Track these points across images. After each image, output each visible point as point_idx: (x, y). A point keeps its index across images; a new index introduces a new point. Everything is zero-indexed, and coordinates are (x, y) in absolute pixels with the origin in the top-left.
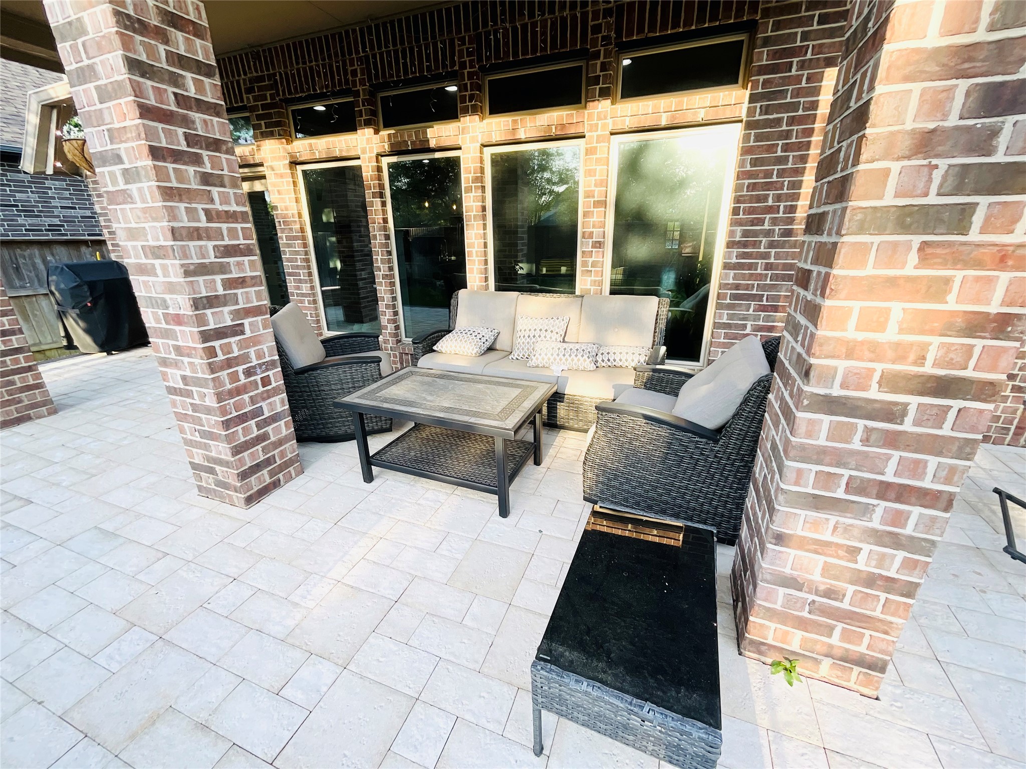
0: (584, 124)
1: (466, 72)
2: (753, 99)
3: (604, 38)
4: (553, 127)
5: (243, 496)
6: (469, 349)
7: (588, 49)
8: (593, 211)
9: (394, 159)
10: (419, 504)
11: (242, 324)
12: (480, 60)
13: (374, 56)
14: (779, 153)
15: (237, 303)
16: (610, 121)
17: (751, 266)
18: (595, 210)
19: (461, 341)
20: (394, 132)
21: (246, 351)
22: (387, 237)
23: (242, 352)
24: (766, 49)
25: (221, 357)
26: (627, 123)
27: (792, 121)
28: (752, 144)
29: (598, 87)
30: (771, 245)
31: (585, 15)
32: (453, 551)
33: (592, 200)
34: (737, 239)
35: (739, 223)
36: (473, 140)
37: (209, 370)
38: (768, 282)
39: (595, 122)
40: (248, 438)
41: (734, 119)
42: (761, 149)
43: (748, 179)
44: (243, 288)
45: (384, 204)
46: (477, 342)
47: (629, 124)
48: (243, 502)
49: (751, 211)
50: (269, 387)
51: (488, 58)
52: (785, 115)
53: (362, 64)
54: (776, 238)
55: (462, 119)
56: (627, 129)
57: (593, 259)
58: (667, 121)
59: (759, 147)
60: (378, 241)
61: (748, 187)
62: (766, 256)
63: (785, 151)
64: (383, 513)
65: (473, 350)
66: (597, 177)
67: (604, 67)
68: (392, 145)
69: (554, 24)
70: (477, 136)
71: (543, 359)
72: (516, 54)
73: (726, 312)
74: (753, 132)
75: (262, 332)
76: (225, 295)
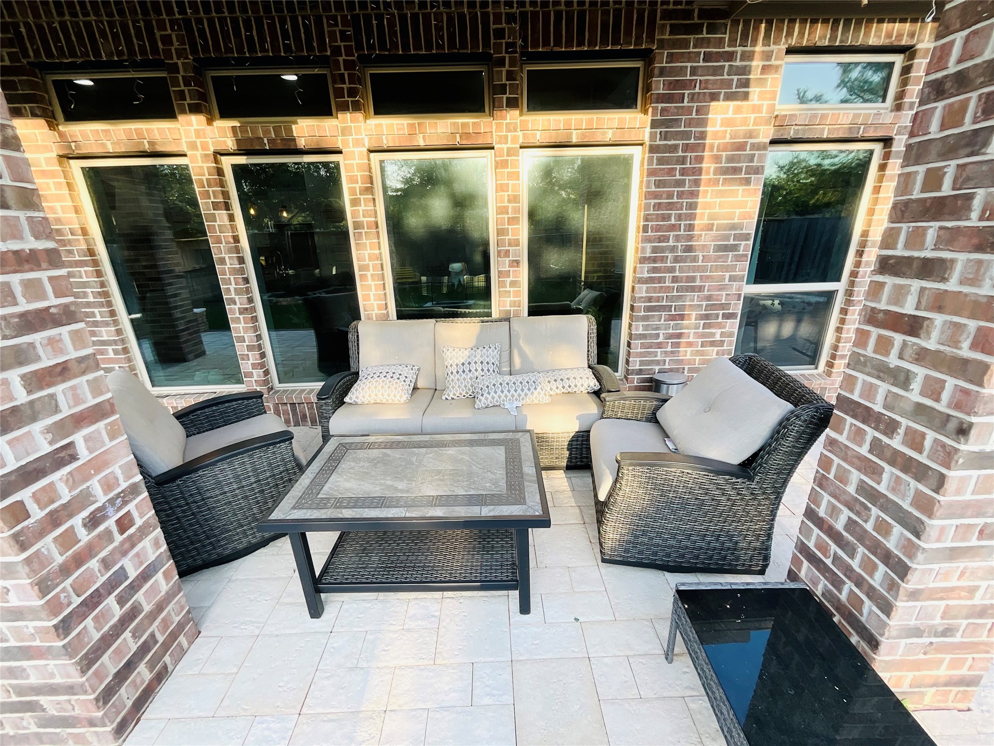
0: (492, 135)
1: (341, 59)
2: (654, 124)
3: (508, 45)
4: (458, 136)
5: (109, 729)
6: (395, 396)
7: (491, 55)
8: (508, 229)
9: (242, 160)
10: (409, 630)
11: (71, 445)
12: (359, 47)
13: (199, 21)
14: (678, 177)
15: (57, 410)
16: (520, 134)
17: (661, 280)
18: (510, 227)
19: (382, 387)
20: (238, 125)
21: (84, 486)
22: (241, 260)
23: (76, 492)
24: (662, 79)
25: (37, 514)
26: (538, 137)
27: (686, 148)
28: (655, 166)
29: (505, 96)
30: (676, 260)
31: (485, 16)
32: (495, 692)
33: (506, 216)
34: (648, 255)
35: (648, 240)
36: (358, 143)
37: (17, 547)
38: (675, 294)
39: (504, 133)
40: (106, 628)
41: (638, 142)
42: (662, 172)
43: (655, 198)
44: (64, 381)
45: (231, 218)
46: (403, 385)
47: (539, 137)
48: (111, 737)
49: (658, 229)
50: (132, 530)
51: (371, 47)
52: (681, 142)
53: (180, 28)
54: (679, 254)
55: (339, 115)
56: (538, 144)
57: (511, 279)
58: (577, 138)
59: (661, 169)
60: (228, 265)
61: (654, 206)
62: (672, 270)
63: (683, 175)
64: (365, 665)
65: (401, 397)
66: (510, 193)
67: (511, 76)
68: (238, 141)
69: (450, 19)
70: (363, 139)
71: (493, 398)
72: (406, 47)
73: (641, 323)
74: (655, 155)
75: (109, 444)
76: (31, 403)
